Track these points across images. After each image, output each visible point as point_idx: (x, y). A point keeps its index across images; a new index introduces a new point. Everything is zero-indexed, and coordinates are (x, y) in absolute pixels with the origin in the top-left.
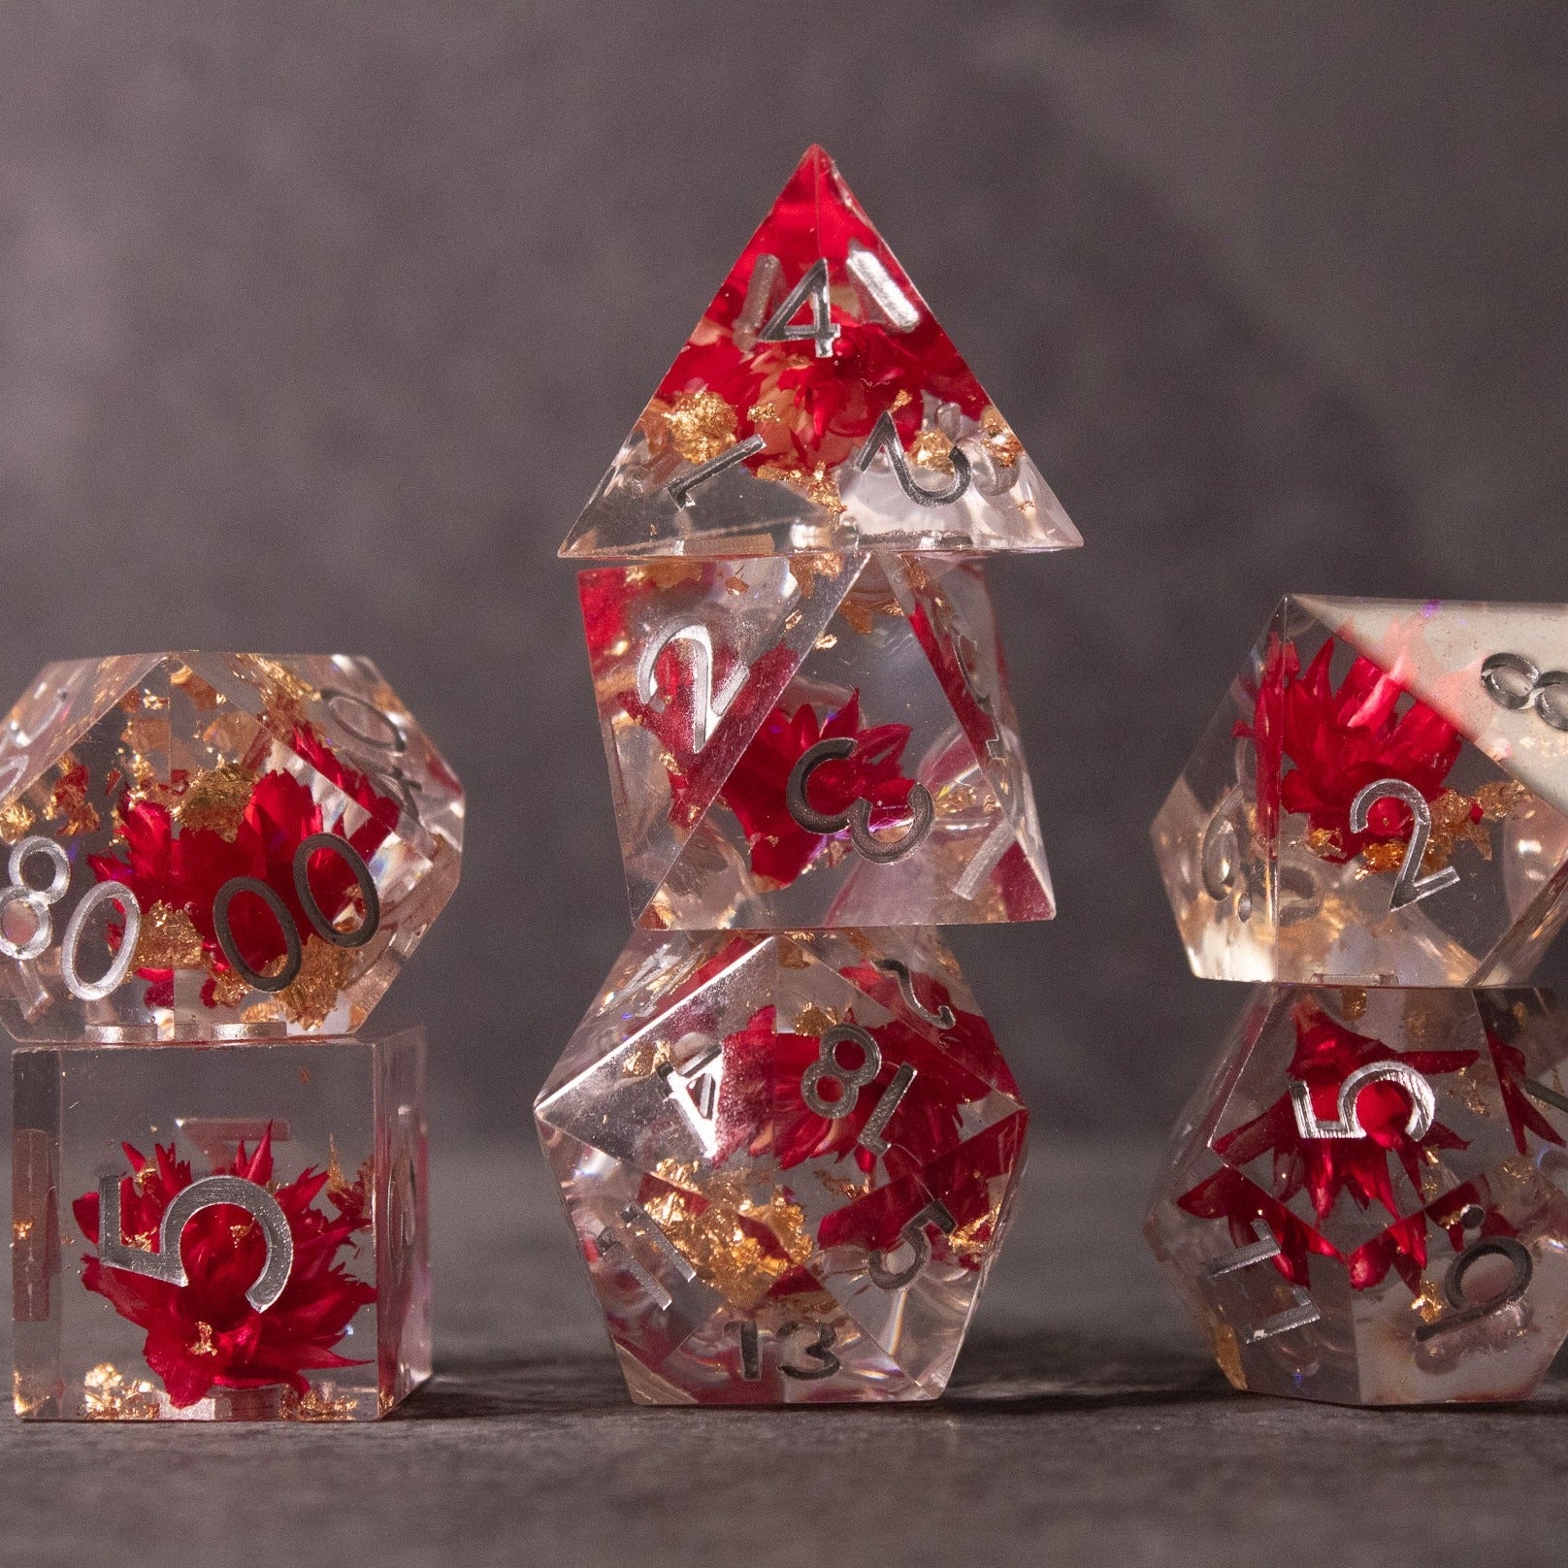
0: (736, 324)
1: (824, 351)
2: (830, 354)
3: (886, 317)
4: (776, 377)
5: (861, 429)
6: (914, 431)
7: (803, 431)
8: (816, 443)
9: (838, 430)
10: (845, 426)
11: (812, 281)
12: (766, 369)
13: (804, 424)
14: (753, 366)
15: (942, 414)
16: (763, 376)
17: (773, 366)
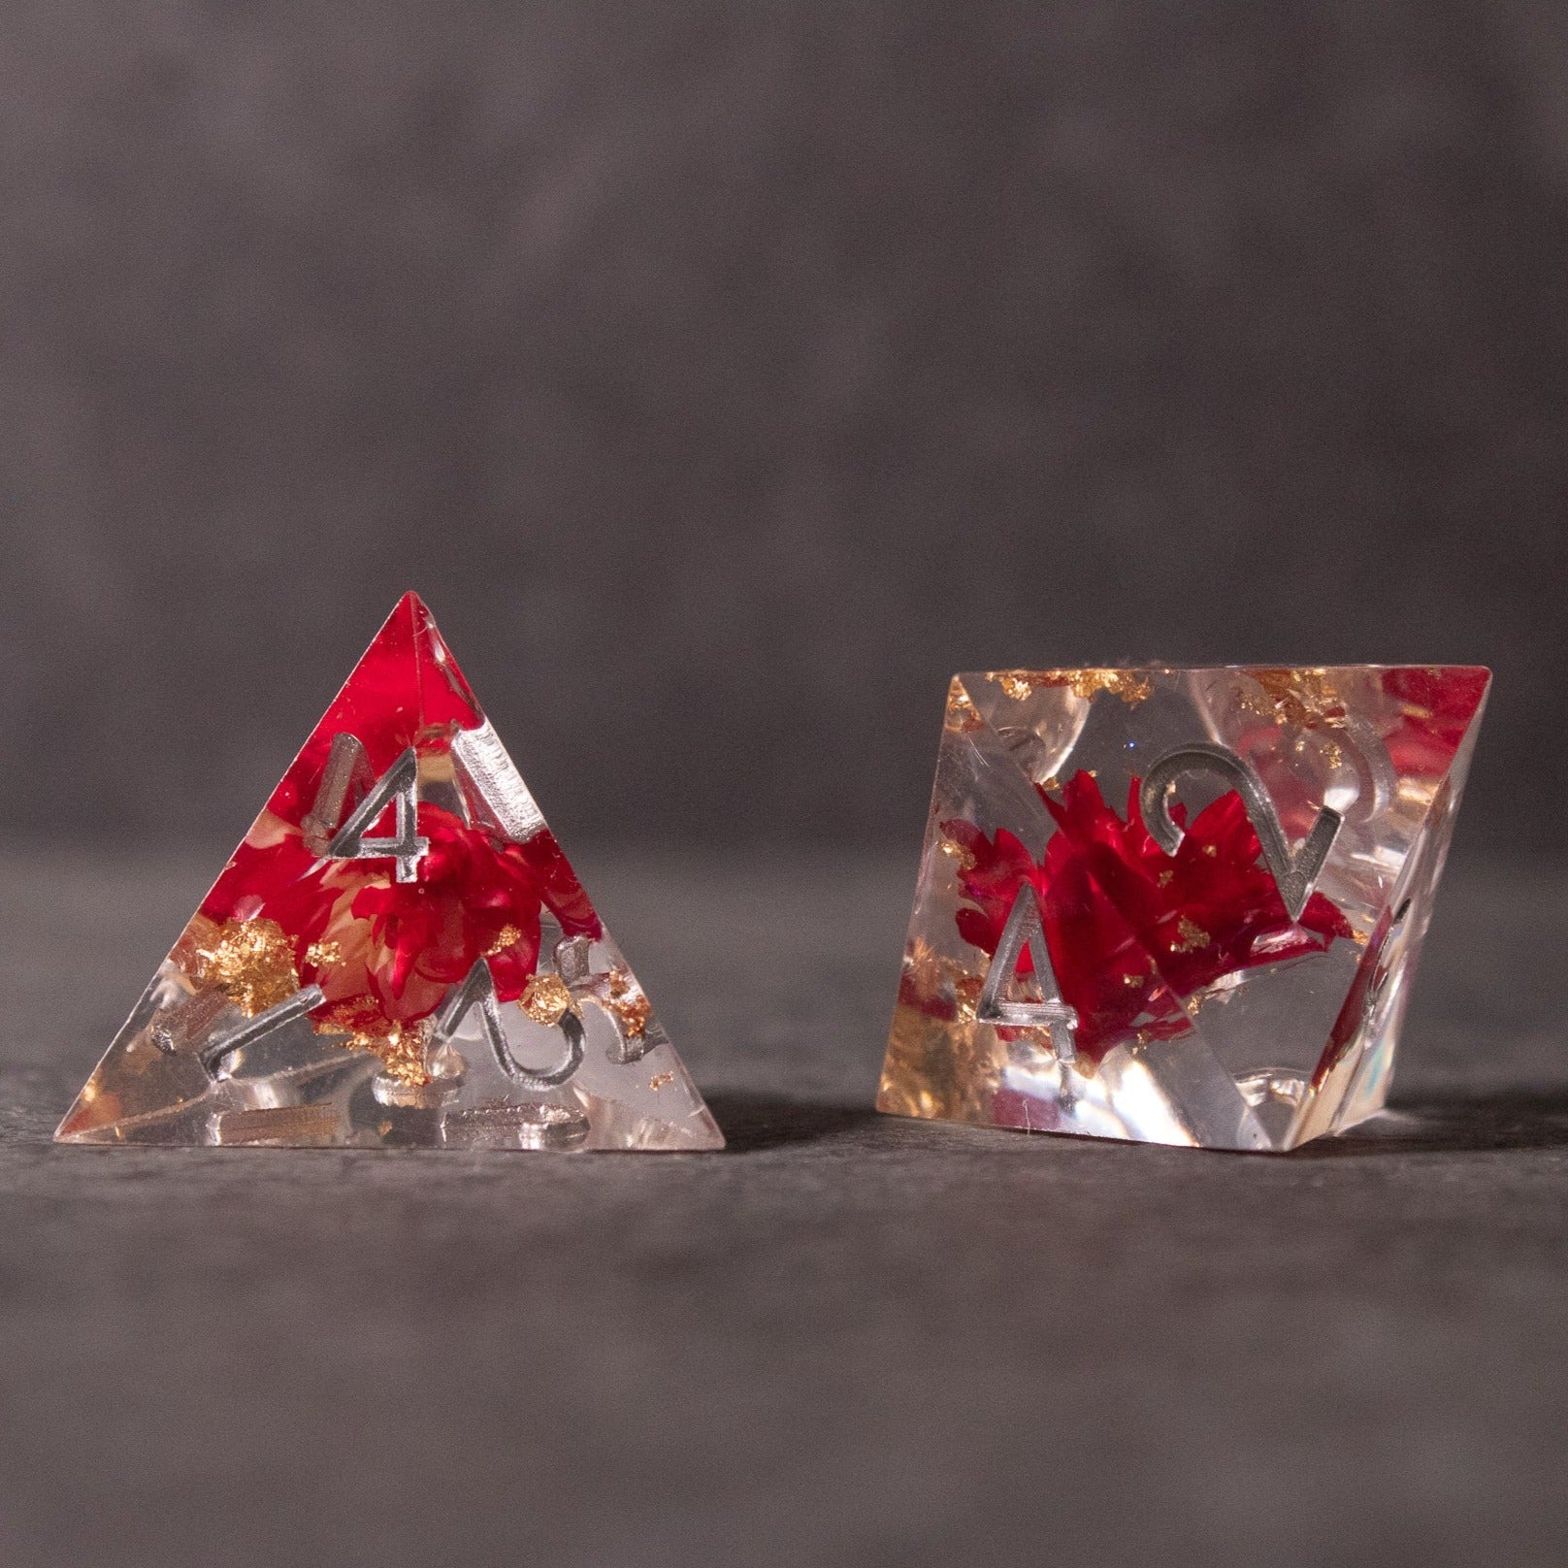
0: (307, 821)
1: (408, 872)
2: (413, 878)
3: (495, 820)
4: (349, 897)
5: (454, 972)
6: (525, 974)
7: (385, 968)
8: (399, 988)
9: (427, 971)
10: (434, 965)
11: (399, 775)
12: (340, 883)
13: (385, 962)
14: (323, 880)
15: (562, 951)
16: (336, 893)
17: (351, 877)
